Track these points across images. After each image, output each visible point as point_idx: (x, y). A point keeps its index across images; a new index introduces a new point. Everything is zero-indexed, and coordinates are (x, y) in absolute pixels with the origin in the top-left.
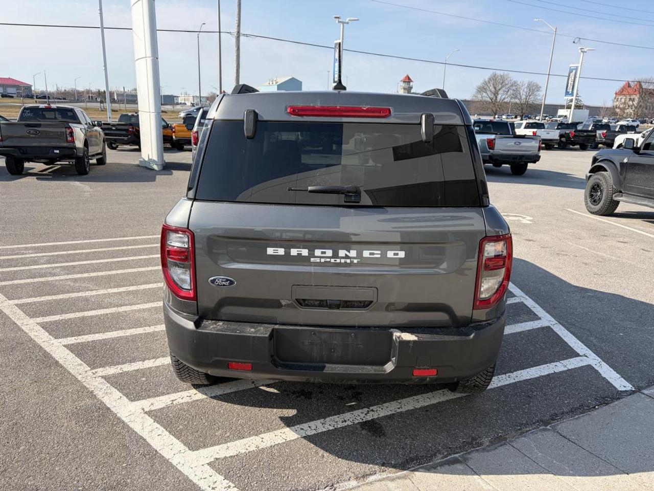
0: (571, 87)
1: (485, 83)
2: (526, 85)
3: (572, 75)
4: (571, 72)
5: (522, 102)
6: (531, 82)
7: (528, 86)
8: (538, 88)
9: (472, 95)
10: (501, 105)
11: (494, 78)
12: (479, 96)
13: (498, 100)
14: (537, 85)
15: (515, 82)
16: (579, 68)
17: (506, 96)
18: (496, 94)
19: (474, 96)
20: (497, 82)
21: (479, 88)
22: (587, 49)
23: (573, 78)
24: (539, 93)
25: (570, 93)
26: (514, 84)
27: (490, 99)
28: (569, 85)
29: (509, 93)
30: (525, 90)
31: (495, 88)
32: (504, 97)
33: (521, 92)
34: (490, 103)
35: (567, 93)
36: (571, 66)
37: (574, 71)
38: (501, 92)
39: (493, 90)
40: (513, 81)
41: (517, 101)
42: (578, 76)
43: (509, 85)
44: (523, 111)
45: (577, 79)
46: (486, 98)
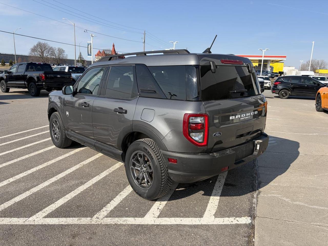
0: (90, 52)
1: (35, 47)
2: (57, 49)
3: (89, 46)
4: (88, 45)
5: (57, 58)
6: (59, 48)
7: (58, 50)
8: (63, 51)
9: (29, 53)
10: (46, 59)
11: (40, 45)
12: (33, 54)
13: (44, 56)
14: (63, 50)
15: (51, 47)
16: (92, 44)
17: (48, 54)
18: (42, 53)
19: (30, 53)
20: (41, 47)
21: (32, 49)
22: (94, 35)
23: (90, 48)
24: (64, 53)
25: (90, 54)
26: (51, 48)
27: (40, 55)
28: (89, 51)
29: (49, 53)
30: (57, 51)
31: (41, 50)
32: (47, 54)
33: (55, 52)
34: (40, 58)
35: (89, 55)
36: (88, 42)
37: (90, 45)
38: (45, 52)
39: (40, 50)
40: (50, 46)
41: (54, 57)
42: (92, 47)
43: (49, 49)
44: (58, 62)
45: (92, 49)
46: (38, 55)
